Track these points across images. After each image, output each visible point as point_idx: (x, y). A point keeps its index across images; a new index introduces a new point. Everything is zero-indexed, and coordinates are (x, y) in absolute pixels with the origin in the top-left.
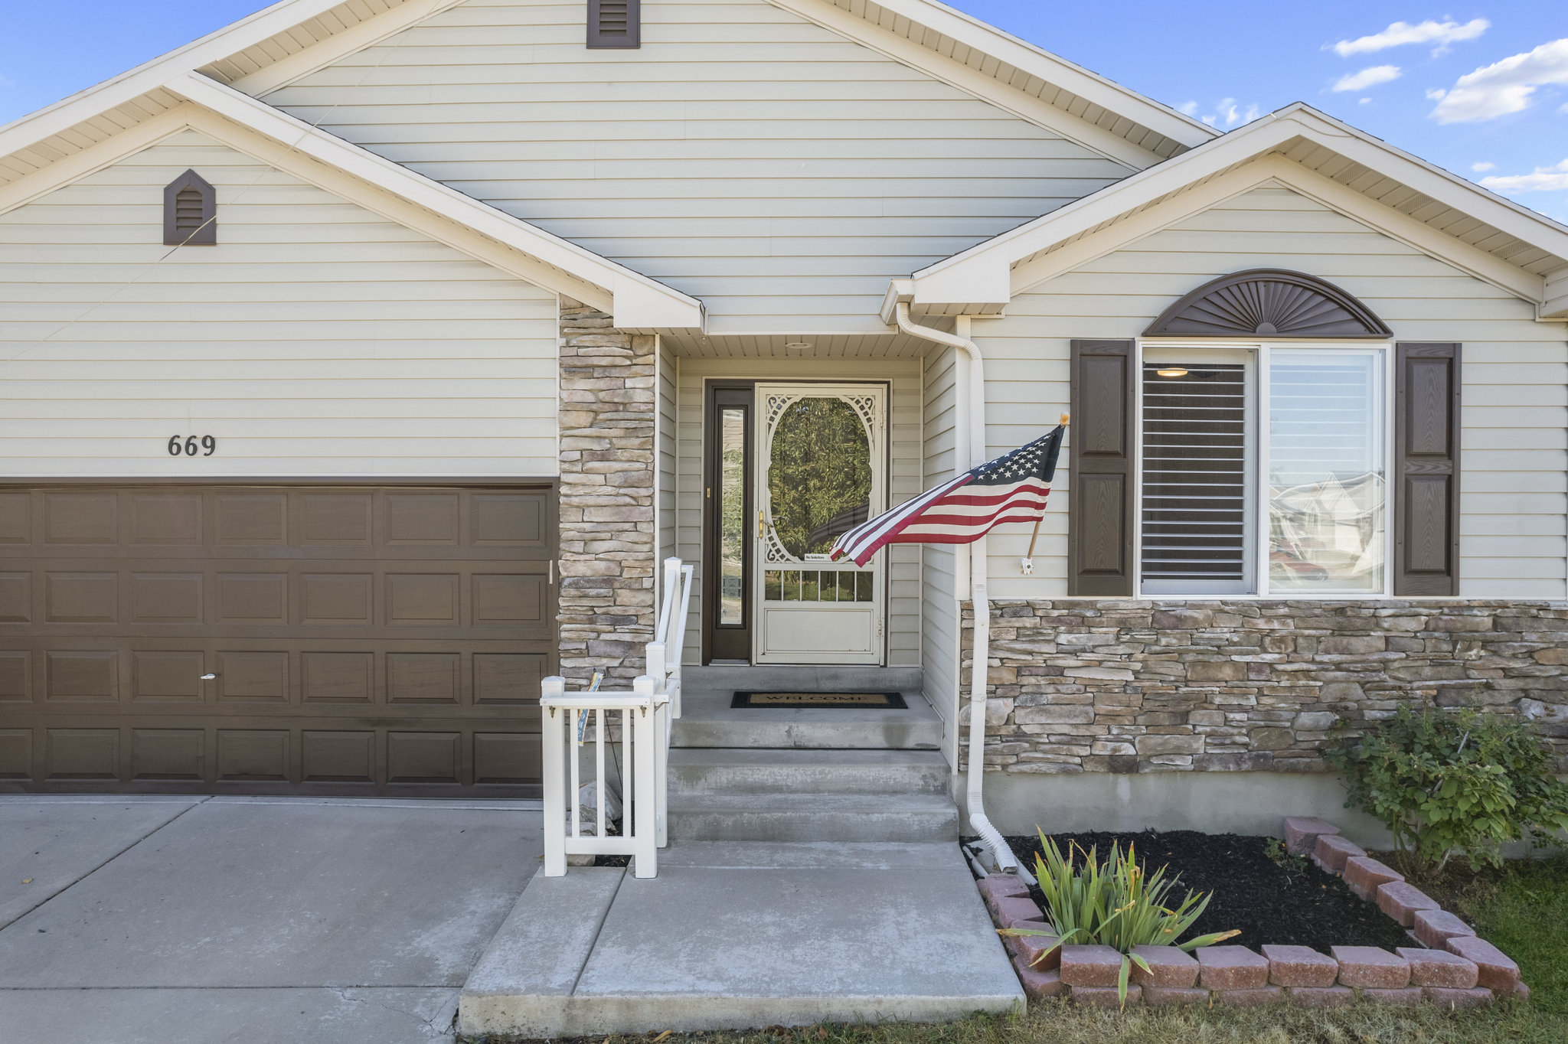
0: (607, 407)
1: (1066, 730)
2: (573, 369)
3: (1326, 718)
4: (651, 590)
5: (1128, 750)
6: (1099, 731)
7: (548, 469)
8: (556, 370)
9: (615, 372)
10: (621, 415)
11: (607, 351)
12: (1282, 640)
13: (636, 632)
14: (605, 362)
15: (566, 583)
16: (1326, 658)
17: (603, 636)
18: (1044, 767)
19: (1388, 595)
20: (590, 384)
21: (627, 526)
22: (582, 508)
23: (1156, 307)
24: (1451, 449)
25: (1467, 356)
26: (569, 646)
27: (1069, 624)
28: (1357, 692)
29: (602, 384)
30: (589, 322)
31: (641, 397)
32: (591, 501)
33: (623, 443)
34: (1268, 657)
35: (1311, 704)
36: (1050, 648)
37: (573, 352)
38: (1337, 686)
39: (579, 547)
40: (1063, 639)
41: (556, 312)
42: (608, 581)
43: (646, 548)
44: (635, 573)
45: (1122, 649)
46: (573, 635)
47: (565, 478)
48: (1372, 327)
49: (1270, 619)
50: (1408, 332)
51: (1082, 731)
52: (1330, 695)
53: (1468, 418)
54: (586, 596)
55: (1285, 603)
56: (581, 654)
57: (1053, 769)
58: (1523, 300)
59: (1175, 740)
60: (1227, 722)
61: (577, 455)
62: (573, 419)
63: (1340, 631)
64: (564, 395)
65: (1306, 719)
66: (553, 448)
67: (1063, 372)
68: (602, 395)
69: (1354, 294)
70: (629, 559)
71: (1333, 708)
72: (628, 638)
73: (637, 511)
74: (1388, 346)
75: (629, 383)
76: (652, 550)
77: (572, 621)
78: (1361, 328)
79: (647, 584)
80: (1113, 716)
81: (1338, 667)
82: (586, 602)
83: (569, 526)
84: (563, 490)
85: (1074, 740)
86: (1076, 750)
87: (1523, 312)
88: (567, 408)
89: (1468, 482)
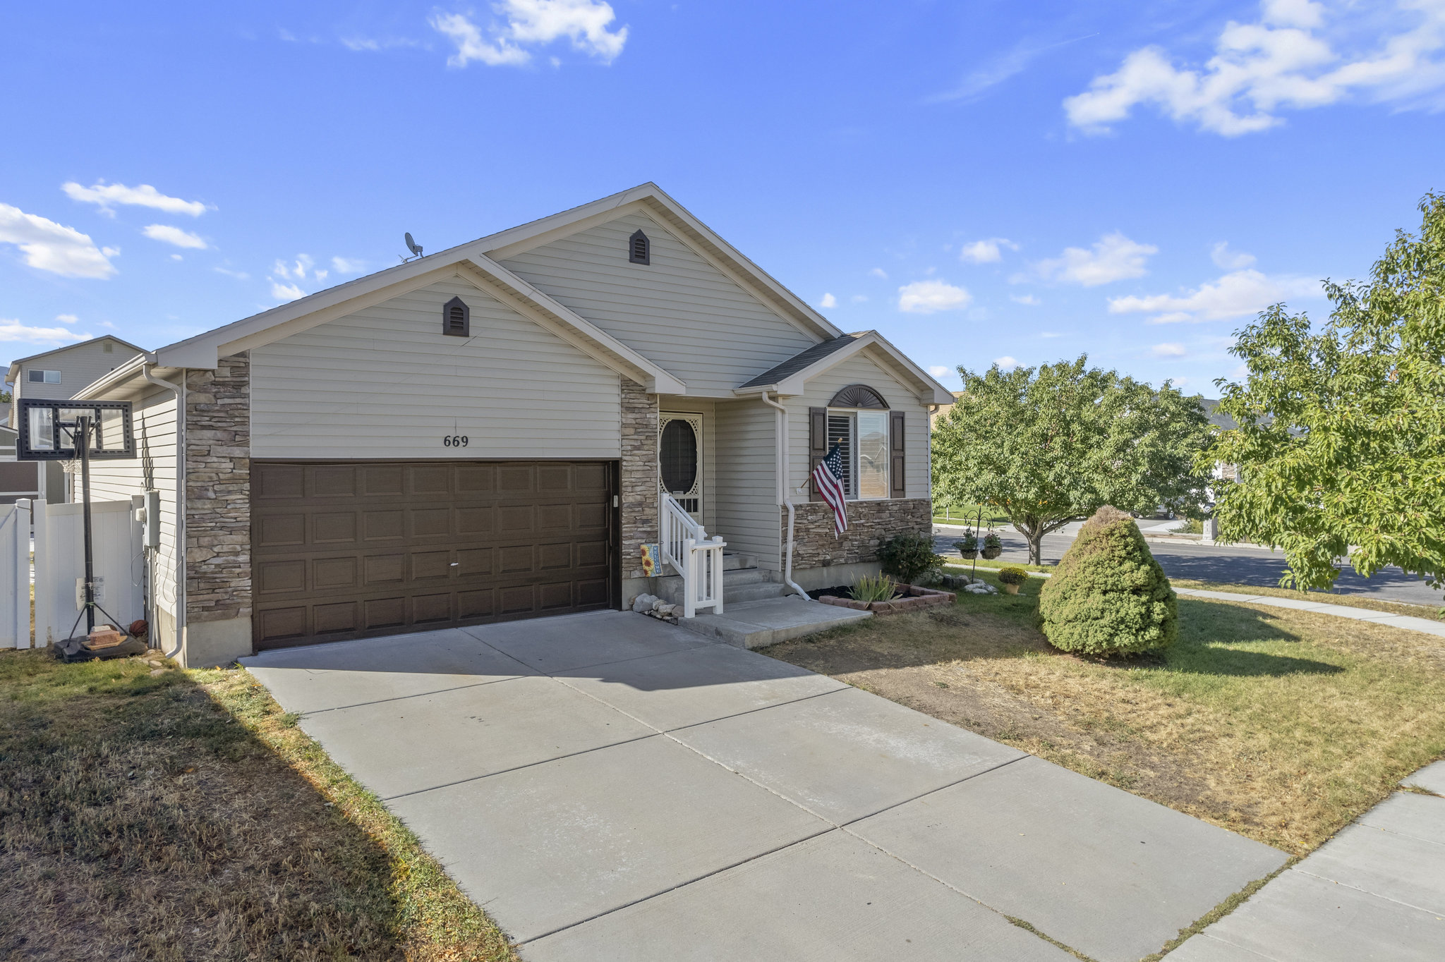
0: (640, 426)
1: (811, 551)
2: (627, 408)
3: (877, 542)
4: (656, 508)
5: (828, 557)
6: (820, 551)
7: (616, 454)
8: (618, 408)
9: (643, 411)
10: (646, 430)
11: (642, 402)
12: (865, 516)
13: (651, 526)
14: (640, 406)
15: (625, 505)
16: (876, 521)
17: (639, 529)
18: (807, 566)
19: (889, 499)
20: (633, 416)
21: (648, 479)
22: (631, 472)
23: (831, 396)
24: (903, 450)
25: (906, 416)
26: (627, 535)
27: (811, 512)
28: (883, 532)
29: (638, 416)
30: (635, 388)
31: (653, 422)
32: (635, 468)
33: (646, 442)
34: (862, 521)
35: (872, 538)
36: (805, 521)
37: (627, 400)
38: (879, 531)
39: (629, 489)
40: (810, 518)
41: (618, 382)
42: (640, 504)
43: (654, 489)
44: (651, 500)
45: (825, 521)
46: (628, 529)
47: (624, 458)
48: (885, 405)
49: (862, 508)
50: (894, 408)
51: (815, 552)
52: (877, 534)
53: (907, 438)
54: (634, 511)
55: (866, 502)
56: (632, 538)
57: (808, 566)
58: (917, 398)
59: (840, 553)
60: (852, 545)
61: (629, 448)
62: (628, 431)
63: (879, 511)
64: (624, 420)
65: (872, 542)
66: (618, 445)
67: (807, 419)
68: (637, 421)
69: (881, 394)
70: (648, 494)
71: (878, 539)
72: (649, 529)
73: (651, 472)
74: (888, 412)
75: (648, 416)
76: (656, 490)
77: (628, 523)
78: (881, 405)
79: (655, 505)
80: (823, 545)
81: (879, 524)
82: (634, 514)
83: (626, 479)
84: (624, 463)
85: (813, 555)
86: (814, 559)
87: (916, 402)
88: (624, 425)
89: (907, 459)
